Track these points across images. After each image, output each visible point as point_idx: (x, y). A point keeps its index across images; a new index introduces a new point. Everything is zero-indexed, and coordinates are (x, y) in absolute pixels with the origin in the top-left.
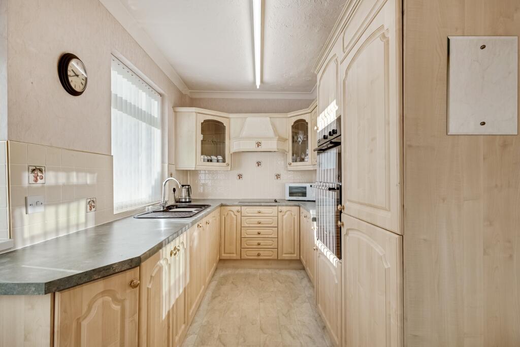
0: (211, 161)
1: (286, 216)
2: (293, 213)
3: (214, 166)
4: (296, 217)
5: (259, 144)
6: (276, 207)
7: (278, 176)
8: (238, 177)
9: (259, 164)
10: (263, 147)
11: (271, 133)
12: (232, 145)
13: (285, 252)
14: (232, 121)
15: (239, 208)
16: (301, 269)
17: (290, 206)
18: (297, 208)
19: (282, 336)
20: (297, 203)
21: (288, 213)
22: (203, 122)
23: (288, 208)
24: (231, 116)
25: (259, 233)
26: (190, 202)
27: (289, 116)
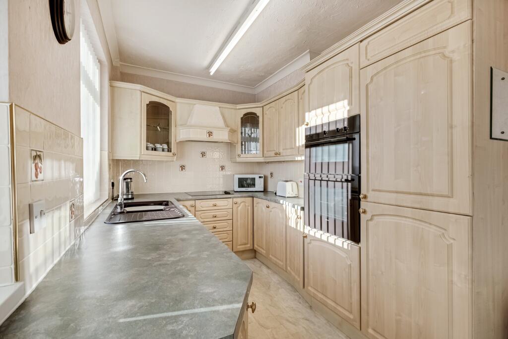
0: (155, 150)
1: (241, 207)
2: (247, 204)
3: (160, 155)
4: (249, 208)
5: (210, 134)
6: (232, 199)
7: (222, 168)
8: (180, 168)
9: (203, 154)
10: (215, 138)
11: (221, 123)
12: (178, 133)
13: (239, 243)
14: (178, 106)
15: (192, 202)
16: (252, 258)
17: (245, 197)
18: (250, 199)
19: (284, 326)
20: (250, 194)
21: (242, 204)
22: (148, 103)
23: (243, 199)
24: (178, 100)
25: (215, 228)
26: (132, 198)
27: (238, 108)
